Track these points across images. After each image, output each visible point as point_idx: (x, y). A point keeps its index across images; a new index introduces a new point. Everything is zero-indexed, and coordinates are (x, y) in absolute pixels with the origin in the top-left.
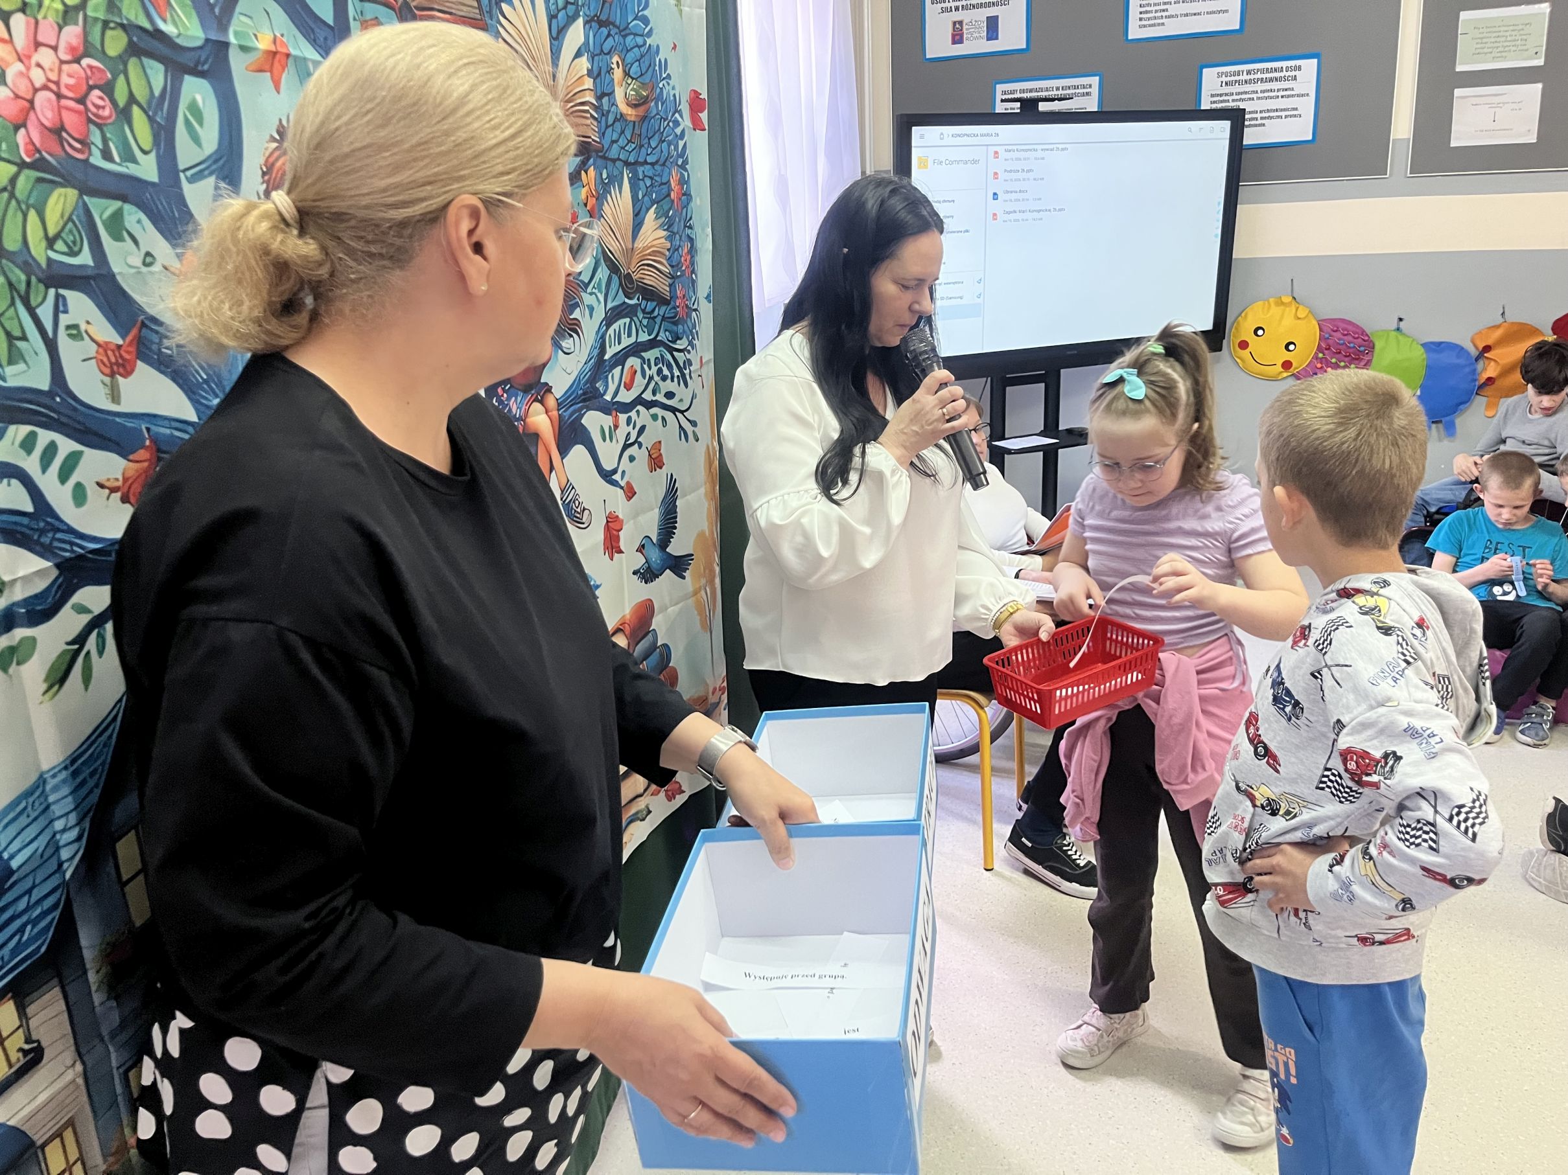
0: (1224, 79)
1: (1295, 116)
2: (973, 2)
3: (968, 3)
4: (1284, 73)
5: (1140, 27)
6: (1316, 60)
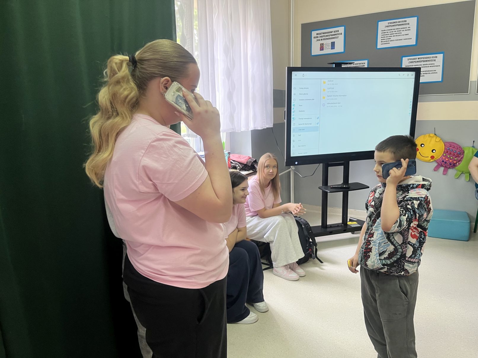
0: (410, 61)
1: (435, 73)
2: (327, 37)
3: (325, 38)
4: (431, 59)
5: (381, 44)
6: (442, 54)
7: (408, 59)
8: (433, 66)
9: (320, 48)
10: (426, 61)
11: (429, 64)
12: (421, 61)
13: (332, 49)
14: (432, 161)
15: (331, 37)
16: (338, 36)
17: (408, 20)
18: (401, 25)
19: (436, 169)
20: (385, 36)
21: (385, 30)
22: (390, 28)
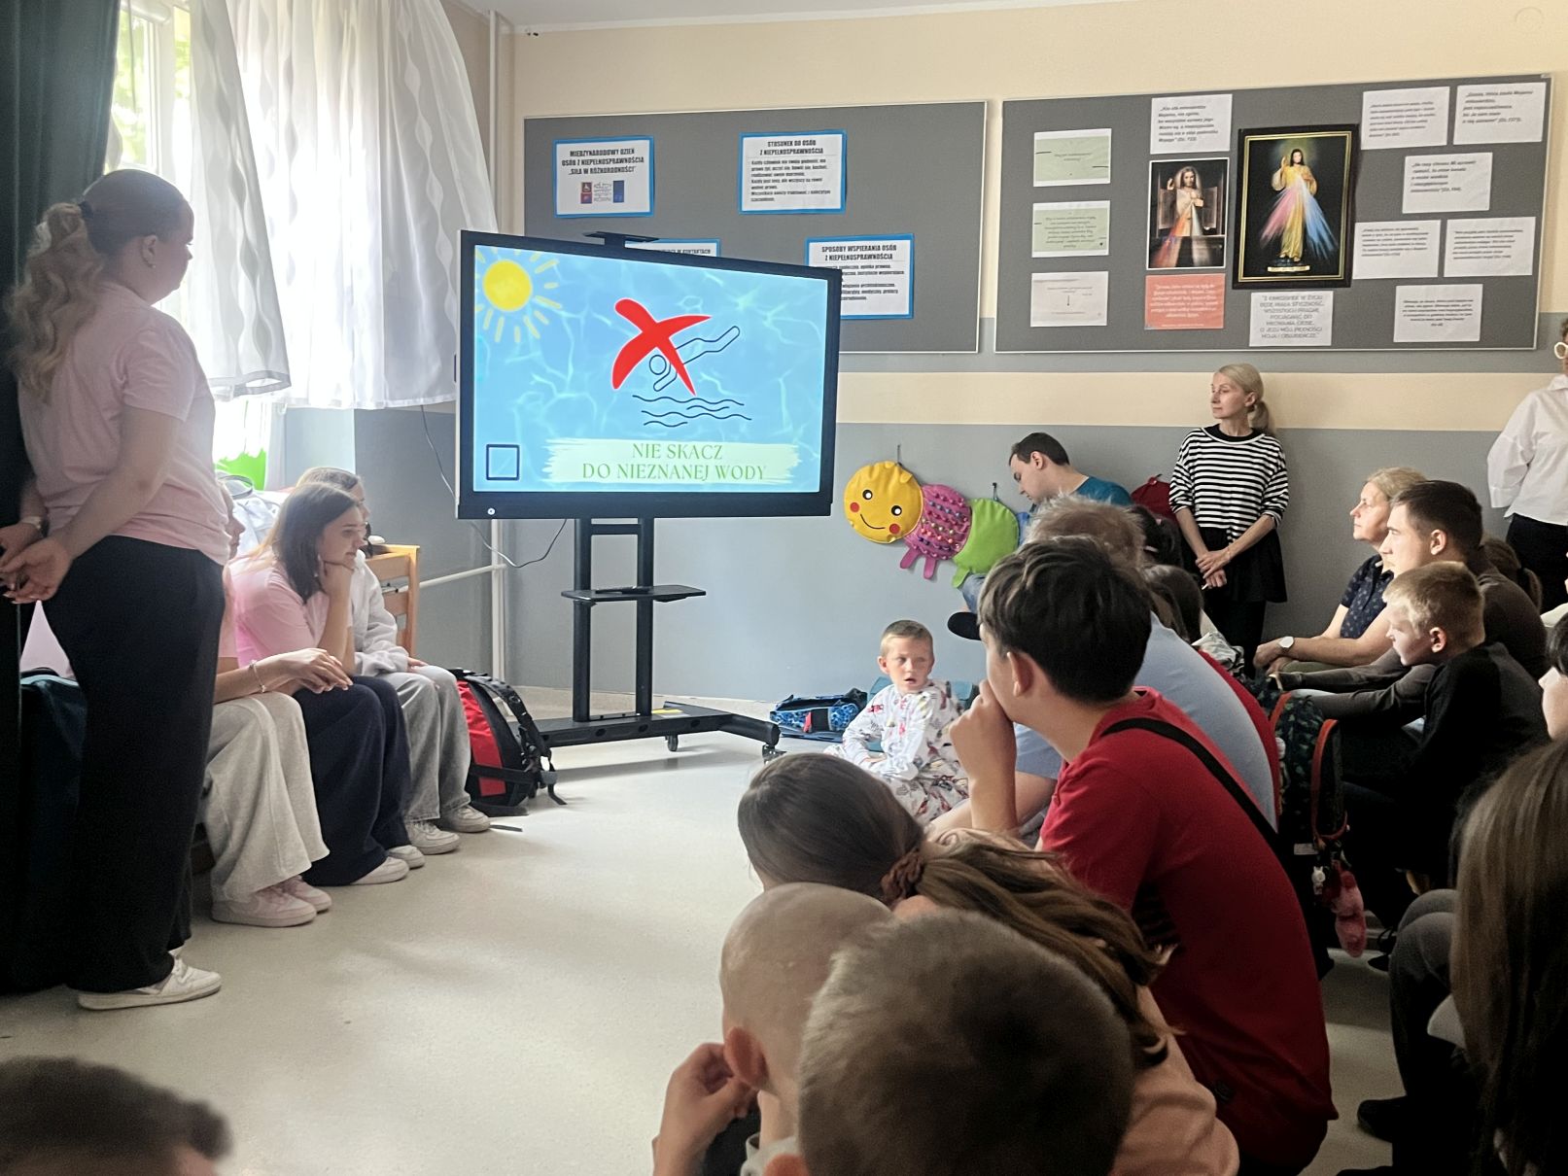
0: (826, 253)
1: (892, 291)
2: (602, 166)
3: (597, 166)
4: (882, 251)
5: (753, 200)
6: (908, 242)
7: (823, 248)
8: (885, 273)
10: (870, 257)
11: (877, 267)
12: (856, 257)
14: (893, 539)
15: (612, 165)
16: (631, 165)
17: (822, 140)
18: (802, 151)
19: (907, 564)
20: (762, 178)
21: (760, 163)
22: (773, 157)
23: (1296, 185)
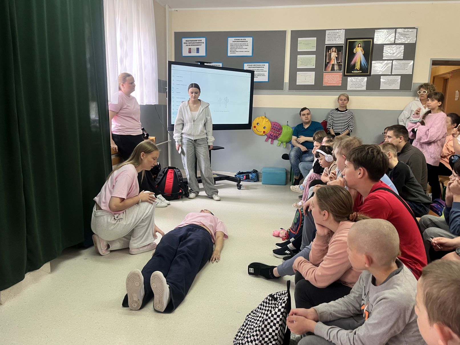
0: (249, 66)
1: (264, 76)
2: (193, 44)
3: (192, 44)
4: (261, 66)
5: (230, 53)
6: (268, 64)
7: (248, 65)
8: (262, 71)
9: (189, 51)
10: (259, 67)
11: (260, 70)
12: (255, 67)
13: (197, 53)
14: (264, 134)
15: (196, 44)
16: (201, 44)
17: (247, 39)
18: (242, 42)
19: (266, 140)
20: (233, 48)
21: (232, 44)
22: (236, 43)
23: (359, 52)
